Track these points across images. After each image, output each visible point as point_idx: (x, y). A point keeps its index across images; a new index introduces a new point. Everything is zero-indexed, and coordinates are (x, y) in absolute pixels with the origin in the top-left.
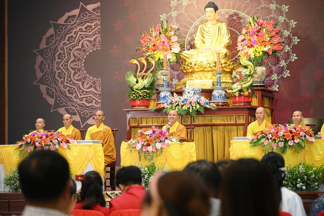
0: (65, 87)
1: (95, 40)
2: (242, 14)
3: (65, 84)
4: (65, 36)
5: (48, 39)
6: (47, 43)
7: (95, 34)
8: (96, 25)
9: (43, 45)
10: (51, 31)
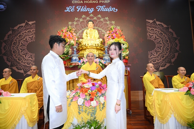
0: (16, 57)
1: (32, 37)
2: (100, 29)
3: (17, 56)
4: (17, 35)
5: (8, 36)
6: (8, 38)
7: (33, 34)
8: (33, 30)
9: (6, 38)
10: (10, 32)
